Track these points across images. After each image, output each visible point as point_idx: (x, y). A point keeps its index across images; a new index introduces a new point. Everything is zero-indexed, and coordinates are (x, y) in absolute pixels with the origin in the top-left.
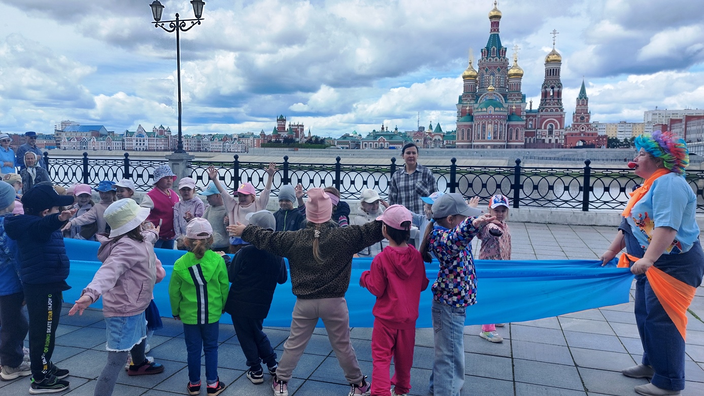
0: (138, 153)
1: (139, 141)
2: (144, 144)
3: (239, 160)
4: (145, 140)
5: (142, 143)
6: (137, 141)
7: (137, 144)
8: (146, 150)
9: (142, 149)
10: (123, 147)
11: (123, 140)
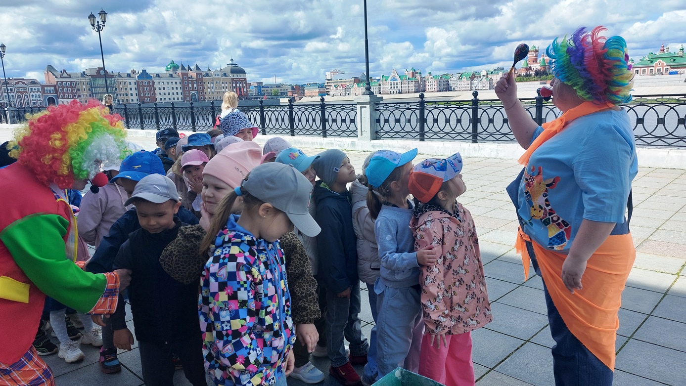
0: (392, 96)
1: (393, 84)
2: (397, 87)
3: (479, 97)
4: (398, 84)
5: (395, 86)
6: (391, 85)
7: (391, 87)
8: (399, 93)
9: (395, 92)
10: (379, 91)
11: (380, 85)
